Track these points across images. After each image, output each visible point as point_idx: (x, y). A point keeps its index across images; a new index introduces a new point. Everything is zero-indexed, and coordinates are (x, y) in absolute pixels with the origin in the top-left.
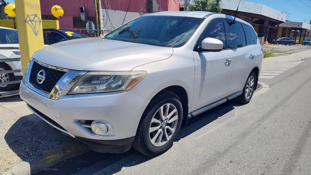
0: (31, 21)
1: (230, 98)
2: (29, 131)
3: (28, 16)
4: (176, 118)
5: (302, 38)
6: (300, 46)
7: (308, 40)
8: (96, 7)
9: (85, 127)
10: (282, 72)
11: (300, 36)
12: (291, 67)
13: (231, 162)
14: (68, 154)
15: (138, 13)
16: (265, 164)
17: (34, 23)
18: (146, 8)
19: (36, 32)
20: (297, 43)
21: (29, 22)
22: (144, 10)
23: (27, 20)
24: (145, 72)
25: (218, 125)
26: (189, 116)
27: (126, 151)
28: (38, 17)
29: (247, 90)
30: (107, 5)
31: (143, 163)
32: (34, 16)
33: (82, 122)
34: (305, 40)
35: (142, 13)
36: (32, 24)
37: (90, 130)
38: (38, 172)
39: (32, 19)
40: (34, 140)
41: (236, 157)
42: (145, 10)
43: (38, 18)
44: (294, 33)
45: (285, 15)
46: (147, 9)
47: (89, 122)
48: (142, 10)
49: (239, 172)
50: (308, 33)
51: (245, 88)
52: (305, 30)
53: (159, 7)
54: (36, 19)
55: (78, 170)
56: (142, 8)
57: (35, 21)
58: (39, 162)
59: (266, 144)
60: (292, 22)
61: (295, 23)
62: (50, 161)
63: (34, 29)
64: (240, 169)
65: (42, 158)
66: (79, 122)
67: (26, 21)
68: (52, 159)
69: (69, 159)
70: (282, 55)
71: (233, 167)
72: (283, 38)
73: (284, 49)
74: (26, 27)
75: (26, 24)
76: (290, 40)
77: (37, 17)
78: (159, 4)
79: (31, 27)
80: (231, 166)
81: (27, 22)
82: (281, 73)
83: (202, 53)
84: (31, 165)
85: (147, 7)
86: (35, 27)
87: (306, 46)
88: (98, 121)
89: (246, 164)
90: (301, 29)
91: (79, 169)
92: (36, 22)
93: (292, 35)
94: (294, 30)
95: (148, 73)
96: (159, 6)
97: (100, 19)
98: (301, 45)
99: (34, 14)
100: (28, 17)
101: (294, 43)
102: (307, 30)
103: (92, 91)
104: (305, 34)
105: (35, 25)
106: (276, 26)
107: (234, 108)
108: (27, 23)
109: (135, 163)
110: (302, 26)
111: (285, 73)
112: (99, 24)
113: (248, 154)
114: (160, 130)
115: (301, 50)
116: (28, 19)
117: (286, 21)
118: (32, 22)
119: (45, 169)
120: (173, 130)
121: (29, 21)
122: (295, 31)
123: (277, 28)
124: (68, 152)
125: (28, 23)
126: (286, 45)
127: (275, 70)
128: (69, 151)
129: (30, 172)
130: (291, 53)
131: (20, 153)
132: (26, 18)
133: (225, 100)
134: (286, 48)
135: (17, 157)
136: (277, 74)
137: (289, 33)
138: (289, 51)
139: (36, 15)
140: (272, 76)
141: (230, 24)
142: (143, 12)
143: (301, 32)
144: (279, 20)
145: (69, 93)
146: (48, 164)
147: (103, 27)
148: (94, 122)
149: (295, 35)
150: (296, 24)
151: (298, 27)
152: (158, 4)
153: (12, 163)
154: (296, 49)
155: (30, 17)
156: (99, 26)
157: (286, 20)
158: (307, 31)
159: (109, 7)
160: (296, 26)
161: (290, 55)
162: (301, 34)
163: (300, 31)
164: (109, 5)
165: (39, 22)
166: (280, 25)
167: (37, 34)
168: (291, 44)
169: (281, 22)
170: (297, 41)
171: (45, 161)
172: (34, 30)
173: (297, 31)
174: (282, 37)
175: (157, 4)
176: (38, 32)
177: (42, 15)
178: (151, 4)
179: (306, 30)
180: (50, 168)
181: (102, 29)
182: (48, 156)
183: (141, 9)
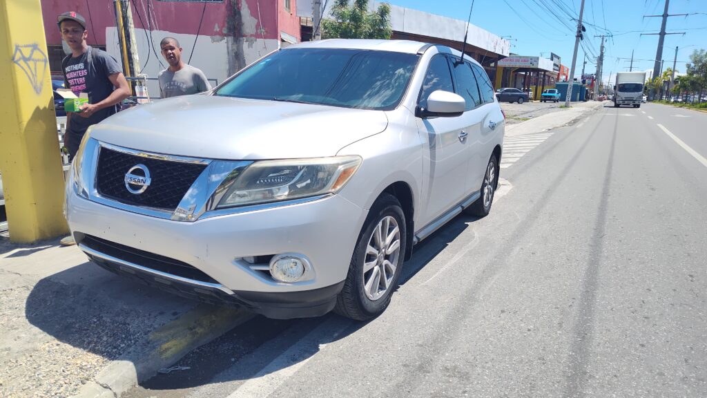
0: (26, 60)
1: (466, 205)
2: (83, 305)
3: (17, 48)
4: (397, 243)
5: (540, 88)
6: (536, 104)
7: (550, 92)
8: (122, 25)
9: (256, 270)
10: (522, 155)
11: (536, 84)
12: (534, 144)
13: (503, 312)
14: (198, 335)
15: (209, 37)
16: (558, 308)
17: (31, 63)
18: (226, 25)
19: (38, 84)
20: (531, 99)
21: (22, 62)
22: (221, 30)
23: (16, 58)
24: (358, 158)
25: (453, 256)
26: (415, 239)
27: (328, 311)
28: (41, 52)
29: (486, 191)
30: (149, 20)
31: (354, 333)
32: (30, 49)
33: (248, 260)
34: (546, 92)
35: (218, 37)
36: (29, 67)
37: (267, 274)
38: (150, 378)
39: (27, 55)
40: (108, 320)
41: (508, 304)
42: (225, 31)
43: (41, 54)
44: (525, 79)
45: (507, 42)
46: (229, 29)
47: (264, 260)
48: (218, 30)
49: (523, 325)
50: (549, 77)
51: (484, 185)
52: (543, 73)
53: (258, 23)
54: (37, 55)
55: (234, 363)
56: (216, 26)
57: (33, 60)
58: (150, 356)
59: (546, 278)
60: (520, 57)
61: (525, 59)
62: (169, 353)
63: (32, 78)
64: (521, 320)
65: (154, 348)
66: (243, 261)
67: (13, 59)
68: (173, 349)
69: (202, 346)
70: (511, 123)
71: (510, 319)
72: (505, 89)
73: (512, 111)
74: (15, 74)
75: (14, 67)
76: (518, 92)
77: (38, 51)
78: (257, 18)
79: (26, 75)
80: (505, 318)
81: (16, 62)
82: (521, 158)
83: (428, 120)
84: (135, 365)
85: (228, 23)
86: (34, 73)
87: (548, 104)
88: (284, 256)
89: (527, 311)
90: (537, 71)
91: (233, 360)
92: (38, 63)
93: (520, 81)
94: (524, 73)
95: (364, 158)
96: (257, 21)
97: (132, 51)
98: (539, 101)
99: (31, 42)
100: (18, 51)
101: (526, 99)
102: (548, 71)
103: (264, 198)
104: (544, 80)
105: (35, 69)
106: (492, 65)
107: (468, 225)
108: (16, 65)
109: (338, 336)
110: (538, 64)
111: (527, 156)
112: (129, 63)
113: (524, 296)
114: (376, 268)
115: (542, 112)
116: (18, 55)
117: (510, 54)
118: (28, 62)
119: (163, 370)
120: (393, 267)
121: (20, 59)
122: (526, 73)
123: (495, 69)
124: (199, 332)
125: (19, 65)
126: (511, 102)
127: (510, 153)
128: (200, 330)
129: (136, 379)
130: (526, 119)
131: (93, 348)
132: (14, 52)
133: (459, 210)
134: (514, 109)
135: (93, 355)
136: (515, 160)
137: (516, 79)
138: (522, 114)
139: (35, 47)
140: (507, 163)
141: (456, 65)
142: (219, 35)
143: (538, 75)
144: (496, 52)
145: (219, 206)
146: (167, 359)
147: (139, 71)
148: (277, 258)
149: (527, 83)
150: (528, 61)
151: (532, 67)
152: (255, 17)
153: (89, 366)
154: (532, 109)
155: (23, 50)
156: (130, 68)
157: (509, 52)
158: (547, 73)
159: (153, 24)
160: (527, 65)
161: (525, 122)
162: (537, 79)
163: (535, 75)
164: (154, 20)
165: (44, 63)
166: (501, 63)
167: (40, 91)
168: (521, 100)
169: (501, 57)
170: (531, 94)
171: (161, 353)
172: (33, 80)
173: (530, 74)
174: (502, 87)
175: (253, 18)
176: (42, 84)
177: (48, 47)
178: (237, 16)
179: (545, 71)
180: (173, 366)
181: (137, 75)
182: (165, 342)
183: (214, 28)
